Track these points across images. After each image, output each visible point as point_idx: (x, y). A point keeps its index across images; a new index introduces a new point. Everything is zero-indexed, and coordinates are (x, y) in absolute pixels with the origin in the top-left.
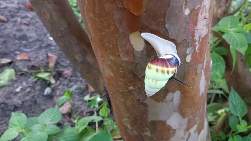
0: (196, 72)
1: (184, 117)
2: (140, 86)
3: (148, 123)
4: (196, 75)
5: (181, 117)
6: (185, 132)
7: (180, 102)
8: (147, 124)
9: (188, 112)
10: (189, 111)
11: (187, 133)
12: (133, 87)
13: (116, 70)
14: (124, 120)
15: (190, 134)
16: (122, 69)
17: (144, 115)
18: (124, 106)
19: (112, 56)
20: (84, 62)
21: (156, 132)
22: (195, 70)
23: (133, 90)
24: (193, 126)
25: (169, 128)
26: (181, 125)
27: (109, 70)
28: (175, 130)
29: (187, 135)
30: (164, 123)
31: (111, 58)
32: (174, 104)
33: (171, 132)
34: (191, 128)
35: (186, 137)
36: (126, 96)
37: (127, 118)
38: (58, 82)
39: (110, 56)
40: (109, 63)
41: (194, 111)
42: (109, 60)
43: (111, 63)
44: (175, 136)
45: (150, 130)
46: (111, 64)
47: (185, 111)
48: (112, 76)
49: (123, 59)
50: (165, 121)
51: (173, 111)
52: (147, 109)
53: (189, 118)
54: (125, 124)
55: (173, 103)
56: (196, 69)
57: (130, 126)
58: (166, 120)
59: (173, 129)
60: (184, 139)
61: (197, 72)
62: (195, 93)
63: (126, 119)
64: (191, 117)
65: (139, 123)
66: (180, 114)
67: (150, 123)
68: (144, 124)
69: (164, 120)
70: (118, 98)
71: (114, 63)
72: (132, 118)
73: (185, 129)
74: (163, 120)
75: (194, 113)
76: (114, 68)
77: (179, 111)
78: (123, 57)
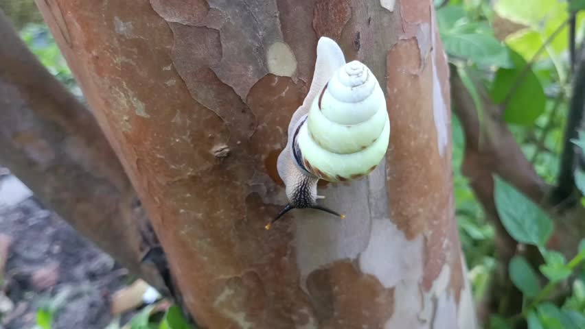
0: (417, 51)
1: (410, 235)
2: (250, 135)
3: (304, 288)
4: (420, 65)
5: (400, 238)
6: (421, 291)
7: (388, 178)
8: (299, 289)
9: (418, 214)
10: (421, 210)
11: (428, 296)
12: (224, 141)
13: (152, 81)
14: (222, 298)
15: (435, 301)
16: (169, 68)
17: (285, 259)
18: (209, 240)
19: (124, 18)
20: (60, 165)
21: (336, 314)
22: (413, 42)
23: (229, 154)
24: (440, 270)
25: (373, 286)
26: (406, 268)
27: (127, 96)
28: (391, 291)
29: (429, 305)
30: (352, 268)
31: (122, 27)
32: (372, 187)
33: (381, 299)
34: (435, 279)
35: (427, 315)
36: (210, 191)
37: (230, 288)
38: (22, 306)
39: (116, 18)
40: (118, 60)
41: (435, 209)
42: (116, 42)
43: (128, 55)
44: (396, 316)
45: (315, 313)
46: (127, 61)
47: (409, 209)
48: (143, 114)
49: (167, 20)
50: (357, 261)
51: (373, 215)
52: (289, 230)
53: (426, 239)
54: (229, 314)
55: (368, 183)
56: (414, 38)
57: (247, 319)
58: (359, 255)
59: (384, 289)
60: (424, 321)
61: (419, 53)
62: (426, 136)
63: (228, 292)
64: (429, 233)
65: (273, 294)
66: (395, 226)
67: (308, 286)
68: (290, 291)
69: (352, 256)
70: (182, 211)
71: (135, 50)
72: (246, 282)
73: (421, 281)
74: (349, 259)
75: (436, 218)
76: (142, 73)
77: (393, 213)
78: (165, 11)
